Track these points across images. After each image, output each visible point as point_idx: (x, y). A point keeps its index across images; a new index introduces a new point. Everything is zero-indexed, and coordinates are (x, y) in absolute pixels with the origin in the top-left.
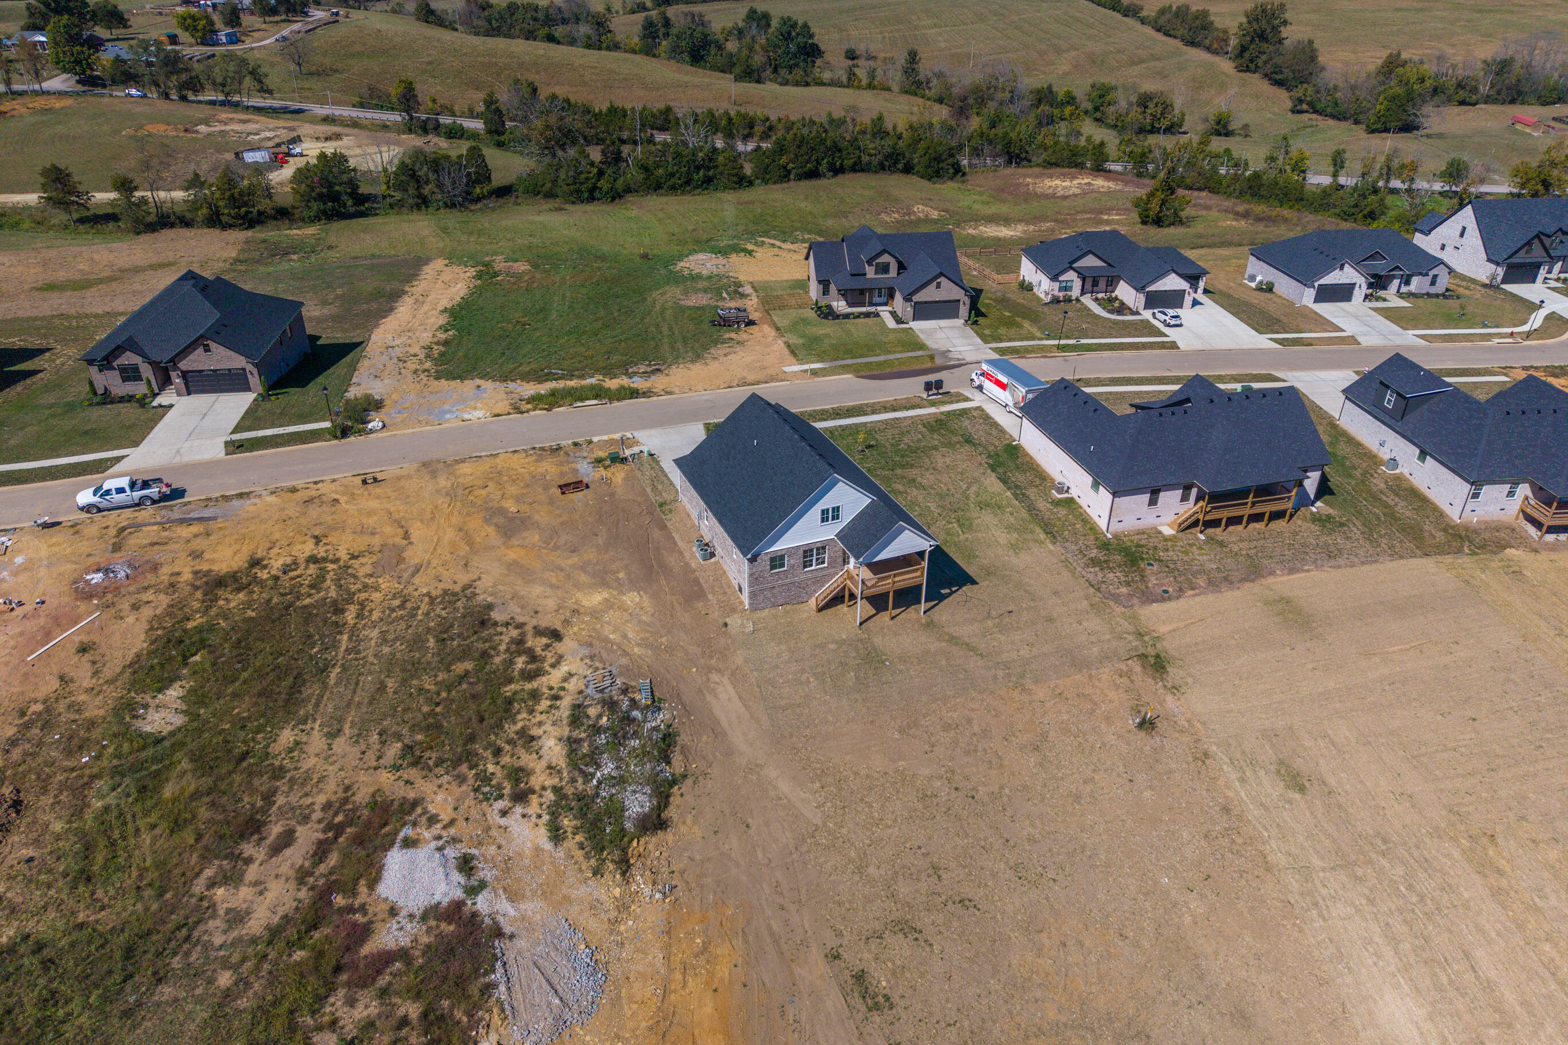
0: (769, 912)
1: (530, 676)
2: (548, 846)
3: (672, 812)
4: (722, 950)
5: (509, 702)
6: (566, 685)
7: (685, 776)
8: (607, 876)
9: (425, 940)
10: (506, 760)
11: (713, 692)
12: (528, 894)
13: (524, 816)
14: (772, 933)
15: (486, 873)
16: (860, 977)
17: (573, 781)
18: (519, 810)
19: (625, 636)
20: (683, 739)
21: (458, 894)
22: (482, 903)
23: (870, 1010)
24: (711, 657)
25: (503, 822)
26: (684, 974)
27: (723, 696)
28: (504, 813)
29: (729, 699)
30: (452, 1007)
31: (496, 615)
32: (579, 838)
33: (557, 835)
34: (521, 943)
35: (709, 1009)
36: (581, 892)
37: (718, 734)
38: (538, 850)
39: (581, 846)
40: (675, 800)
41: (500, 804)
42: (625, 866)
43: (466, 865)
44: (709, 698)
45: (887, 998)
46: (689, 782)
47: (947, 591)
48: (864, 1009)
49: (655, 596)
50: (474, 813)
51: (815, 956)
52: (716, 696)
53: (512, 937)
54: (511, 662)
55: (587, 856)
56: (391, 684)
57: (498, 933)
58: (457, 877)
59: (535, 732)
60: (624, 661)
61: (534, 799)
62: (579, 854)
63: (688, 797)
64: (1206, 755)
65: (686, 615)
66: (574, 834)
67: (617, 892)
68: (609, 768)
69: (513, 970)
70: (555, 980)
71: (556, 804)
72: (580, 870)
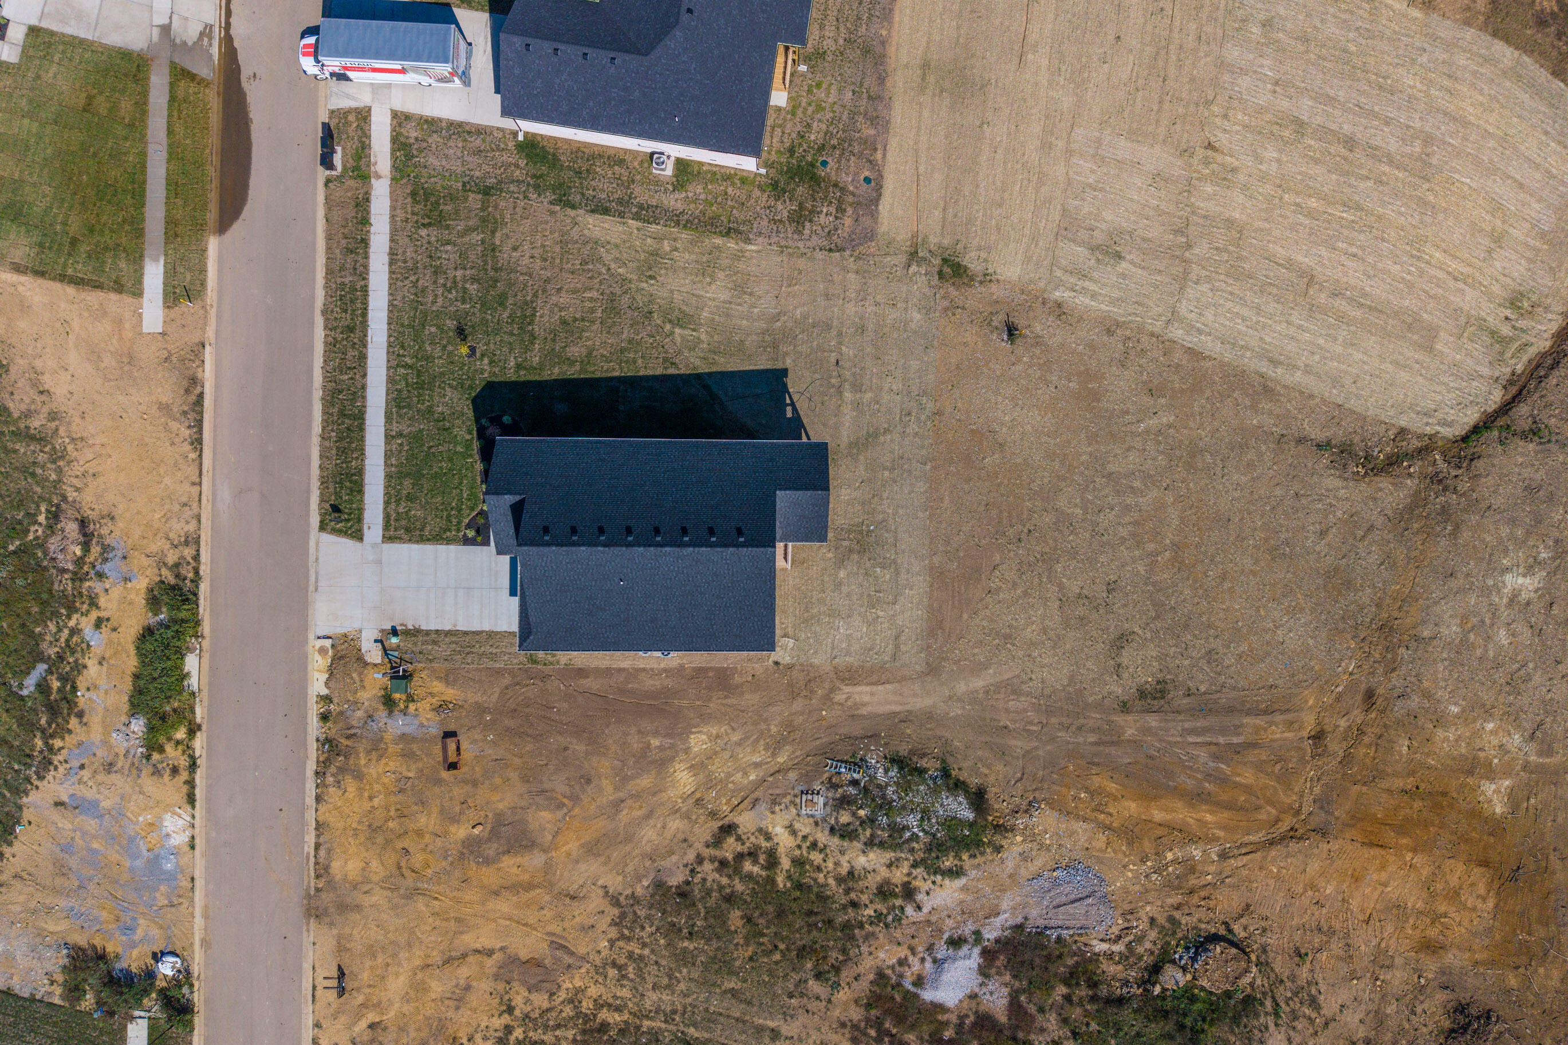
0: (1081, 740)
1: (772, 861)
2: (962, 881)
3: (974, 781)
4: (1096, 781)
5: (799, 886)
6: (800, 834)
7: (944, 761)
8: (1004, 842)
9: (1007, 978)
10: (864, 898)
11: (856, 706)
12: (995, 902)
13: (928, 894)
14: (1096, 744)
15: (968, 929)
16: (1142, 694)
17: (912, 850)
18: (920, 897)
19: (757, 765)
20: (903, 750)
21: (977, 951)
22: (990, 934)
23: (1163, 698)
24: (812, 692)
25: (925, 910)
26: (1102, 812)
27: (866, 699)
28: (919, 908)
29: (872, 694)
30: (1066, 966)
31: (675, 880)
32: (965, 857)
33: (955, 873)
34: (1034, 913)
35: (1133, 805)
36: (1010, 865)
37: (906, 718)
38: (964, 889)
39: (973, 856)
40: (963, 776)
41: (909, 910)
42: (1000, 828)
43: (956, 943)
44: (864, 711)
45: (1158, 682)
46: (950, 760)
47: (789, 409)
48: (1162, 702)
49: (705, 718)
50: (911, 931)
51: (1119, 719)
52: (864, 705)
53: (1026, 919)
54: (750, 876)
55: (982, 854)
56: (731, 984)
57: (1019, 928)
58: (965, 950)
59: (844, 870)
60: (792, 775)
61: (916, 883)
62: (980, 860)
63: (965, 765)
64: (1059, 305)
65: (747, 696)
66: (960, 859)
67: (1019, 838)
68: (912, 820)
69: (1053, 923)
70: (1073, 897)
71: (927, 868)
72: (992, 861)
